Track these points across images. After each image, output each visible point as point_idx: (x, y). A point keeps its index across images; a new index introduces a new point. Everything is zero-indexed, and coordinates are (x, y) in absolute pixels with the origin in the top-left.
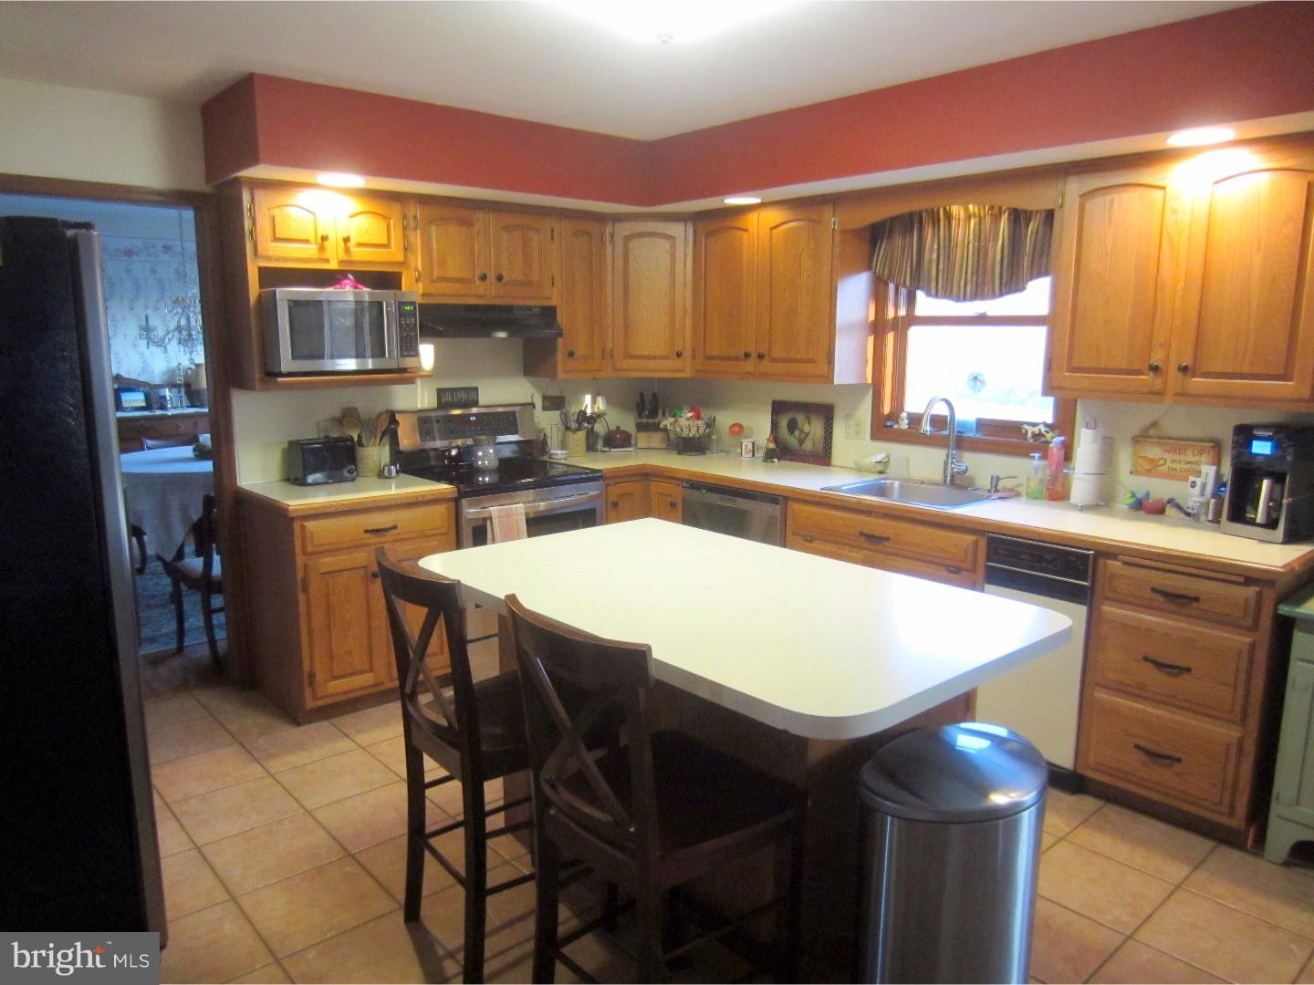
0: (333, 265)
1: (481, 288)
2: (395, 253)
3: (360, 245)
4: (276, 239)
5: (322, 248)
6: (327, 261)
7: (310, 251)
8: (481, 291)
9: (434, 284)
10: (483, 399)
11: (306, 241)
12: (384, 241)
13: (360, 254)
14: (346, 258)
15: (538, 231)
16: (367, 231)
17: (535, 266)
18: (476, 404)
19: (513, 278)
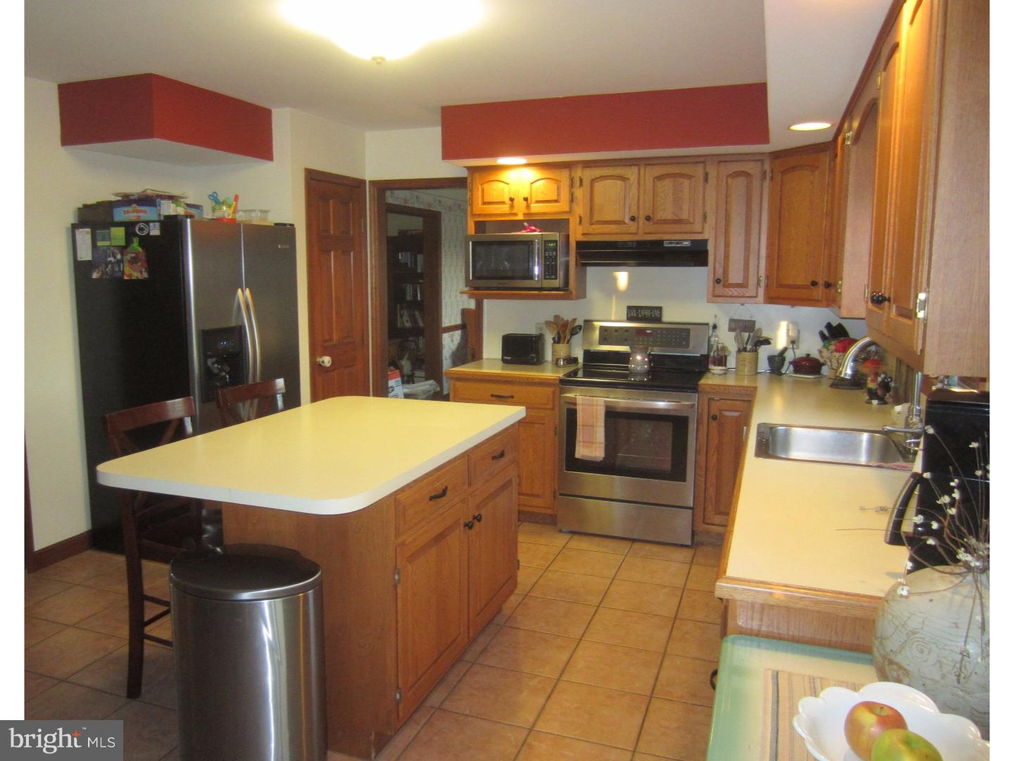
0: (520, 217)
1: (632, 227)
2: (563, 206)
3: (538, 202)
4: (484, 203)
5: (512, 206)
6: (516, 214)
7: (505, 209)
8: (633, 229)
9: (593, 226)
10: (667, 317)
11: (503, 203)
12: (555, 197)
13: (536, 208)
14: (527, 212)
15: (689, 177)
16: (543, 192)
17: (686, 207)
18: (659, 320)
19: (663, 218)
